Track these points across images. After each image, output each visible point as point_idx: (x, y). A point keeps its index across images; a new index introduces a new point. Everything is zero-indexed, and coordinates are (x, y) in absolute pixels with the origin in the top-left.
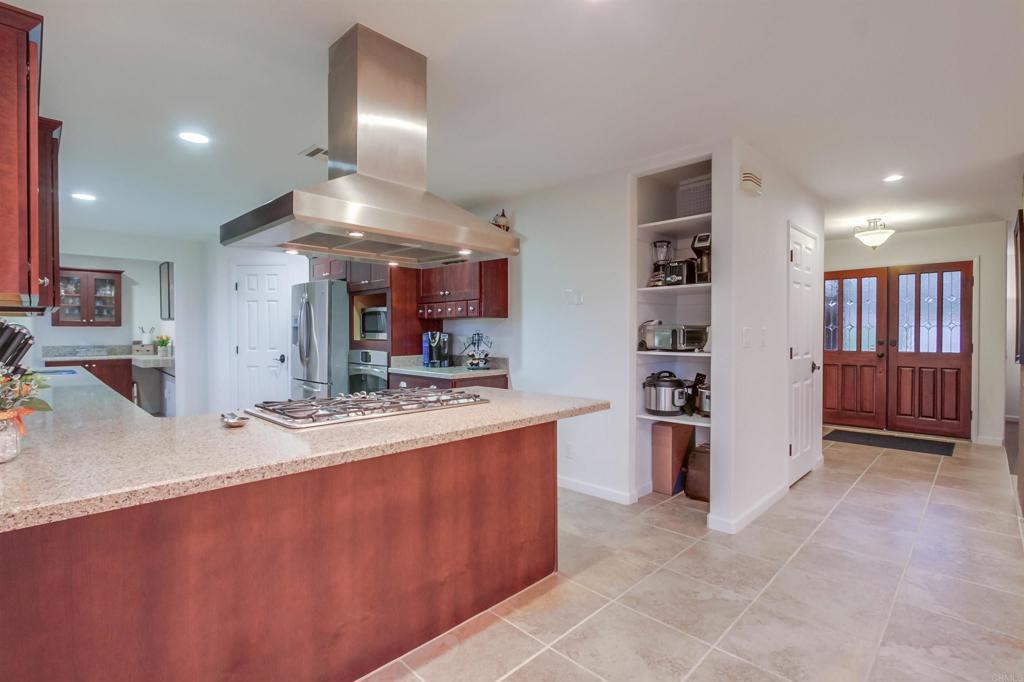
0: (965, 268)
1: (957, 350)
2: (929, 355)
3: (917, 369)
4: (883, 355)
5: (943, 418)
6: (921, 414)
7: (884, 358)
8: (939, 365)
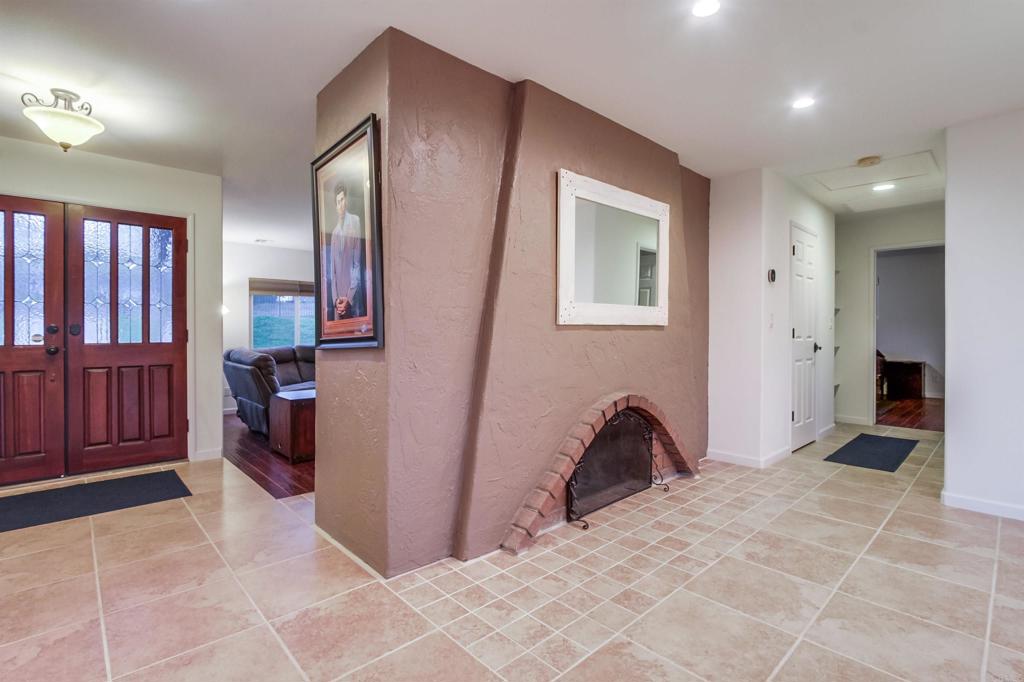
0: (176, 226)
1: (168, 338)
2: (130, 346)
3: (115, 370)
4: (57, 351)
5: (153, 437)
6: (121, 438)
7: (60, 355)
8: (146, 362)
